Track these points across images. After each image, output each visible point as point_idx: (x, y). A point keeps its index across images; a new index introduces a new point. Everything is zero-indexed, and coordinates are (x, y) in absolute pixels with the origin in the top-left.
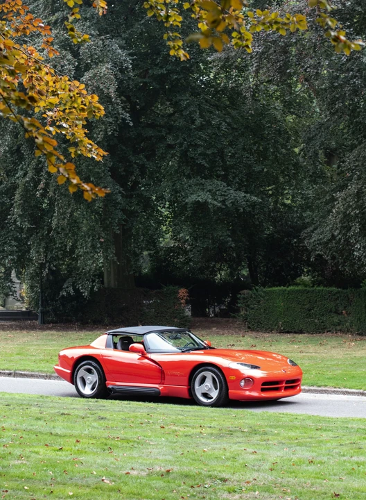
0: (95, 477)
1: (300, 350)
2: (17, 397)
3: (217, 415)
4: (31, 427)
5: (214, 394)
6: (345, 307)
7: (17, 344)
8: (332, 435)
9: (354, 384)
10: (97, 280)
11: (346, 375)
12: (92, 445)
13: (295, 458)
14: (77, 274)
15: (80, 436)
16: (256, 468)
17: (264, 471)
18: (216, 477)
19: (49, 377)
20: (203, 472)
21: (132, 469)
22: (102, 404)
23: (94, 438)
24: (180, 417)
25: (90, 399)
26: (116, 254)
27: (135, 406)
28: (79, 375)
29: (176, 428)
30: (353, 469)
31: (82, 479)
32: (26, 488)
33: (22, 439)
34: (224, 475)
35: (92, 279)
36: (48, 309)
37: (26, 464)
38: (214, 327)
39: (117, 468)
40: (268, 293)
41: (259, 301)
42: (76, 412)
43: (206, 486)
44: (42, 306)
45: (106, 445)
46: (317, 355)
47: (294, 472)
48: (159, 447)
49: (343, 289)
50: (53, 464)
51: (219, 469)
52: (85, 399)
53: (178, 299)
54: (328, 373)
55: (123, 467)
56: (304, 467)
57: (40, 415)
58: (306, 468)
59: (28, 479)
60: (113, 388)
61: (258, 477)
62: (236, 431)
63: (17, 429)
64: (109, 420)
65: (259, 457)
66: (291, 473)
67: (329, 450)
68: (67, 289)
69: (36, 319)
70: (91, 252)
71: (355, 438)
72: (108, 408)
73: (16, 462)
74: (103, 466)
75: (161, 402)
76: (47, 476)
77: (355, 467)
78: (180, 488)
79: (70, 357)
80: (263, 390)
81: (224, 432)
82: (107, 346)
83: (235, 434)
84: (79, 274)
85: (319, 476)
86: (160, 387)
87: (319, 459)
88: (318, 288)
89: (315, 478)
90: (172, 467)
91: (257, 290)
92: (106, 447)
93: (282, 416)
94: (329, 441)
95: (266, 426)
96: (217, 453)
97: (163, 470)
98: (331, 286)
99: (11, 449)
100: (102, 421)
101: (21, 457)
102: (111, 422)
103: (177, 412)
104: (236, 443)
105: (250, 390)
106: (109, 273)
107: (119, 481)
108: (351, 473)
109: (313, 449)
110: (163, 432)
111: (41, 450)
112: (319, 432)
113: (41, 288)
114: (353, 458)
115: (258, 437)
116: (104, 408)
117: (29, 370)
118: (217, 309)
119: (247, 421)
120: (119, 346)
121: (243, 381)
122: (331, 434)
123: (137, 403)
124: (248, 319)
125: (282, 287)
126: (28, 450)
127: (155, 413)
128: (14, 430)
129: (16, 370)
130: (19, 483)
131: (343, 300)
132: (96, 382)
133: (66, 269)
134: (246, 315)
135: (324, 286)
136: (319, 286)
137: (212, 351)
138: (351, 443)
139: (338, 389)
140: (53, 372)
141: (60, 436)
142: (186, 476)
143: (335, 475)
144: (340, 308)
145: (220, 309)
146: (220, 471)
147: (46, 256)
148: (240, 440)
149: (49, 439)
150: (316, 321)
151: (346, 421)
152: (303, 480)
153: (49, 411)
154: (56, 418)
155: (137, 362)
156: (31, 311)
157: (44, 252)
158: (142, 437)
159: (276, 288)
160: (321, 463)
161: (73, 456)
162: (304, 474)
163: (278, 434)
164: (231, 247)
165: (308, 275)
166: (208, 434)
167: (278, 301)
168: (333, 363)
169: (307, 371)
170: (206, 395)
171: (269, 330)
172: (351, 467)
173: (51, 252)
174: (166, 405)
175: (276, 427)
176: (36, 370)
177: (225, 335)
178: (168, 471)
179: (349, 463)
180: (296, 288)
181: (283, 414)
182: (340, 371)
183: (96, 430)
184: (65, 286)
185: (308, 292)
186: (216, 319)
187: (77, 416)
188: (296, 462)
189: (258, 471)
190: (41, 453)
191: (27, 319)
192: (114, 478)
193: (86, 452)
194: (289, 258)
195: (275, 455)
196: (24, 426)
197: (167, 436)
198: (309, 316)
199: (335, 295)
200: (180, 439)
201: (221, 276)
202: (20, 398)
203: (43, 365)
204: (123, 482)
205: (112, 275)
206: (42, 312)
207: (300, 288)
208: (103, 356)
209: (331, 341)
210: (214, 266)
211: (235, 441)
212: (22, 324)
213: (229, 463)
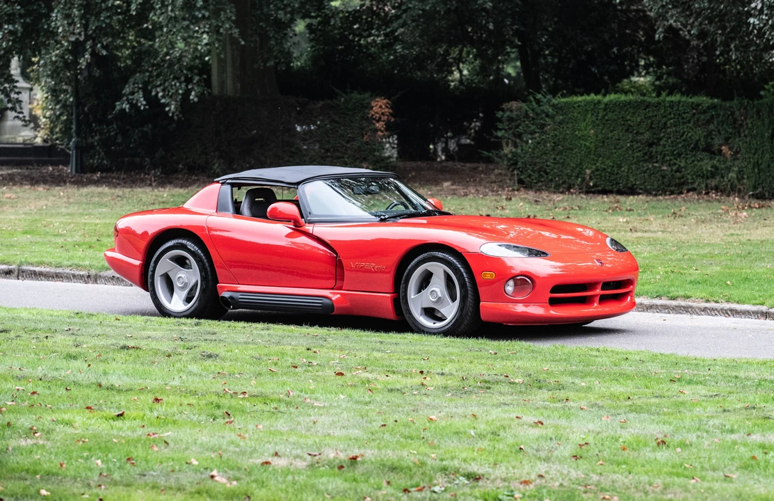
0: (196, 471)
1: (630, 226)
2: (24, 314)
3: (456, 350)
4: (56, 374)
5: (450, 311)
6: (727, 139)
7: (25, 214)
8: (703, 392)
9: (748, 293)
10: (196, 78)
11: (731, 275)
12: (188, 408)
13: (626, 435)
14: (153, 65)
15: (163, 391)
16: (543, 454)
17: (561, 461)
18: (457, 471)
19: (96, 279)
20: (429, 462)
21: (276, 454)
22: (209, 329)
23: (194, 393)
24: (378, 355)
25: (183, 320)
26: (237, 23)
27: (280, 333)
28: (160, 271)
29: (369, 376)
30: (754, 458)
31: (167, 475)
32: (44, 492)
33: (35, 396)
34: (474, 468)
35: (186, 77)
36: (90, 140)
37: (44, 446)
38: (446, 180)
39: (243, 453)
40: (561, 108)
41: (542, 126)
42: (153, 345)
43: (437, 489)
44: (78, 134)
45: (219, 407)
46: (668, 236)
47: (625, 463)
48: (332, 411)
49: (725, 100)
50: (103, 445)
51: (464, 455)
52: (172, 320)
53: (370, 120)
54: (692, 271)
55: (255, 450)
56: (647, 453)
57: (74, 350)
58: (652, 455)
59: (48, 476)
60: (231, 298)
61: (547, 472)
62: (497, 382)
63: (24, 377)
64: (224, 359)
65: (550, 432)
66: (619, 464)
67: (700, 421)
68: (133, 98)
69: (66, 163)
70: (184, 19)
71: (753, 397)
72: (223, 336)
73: (23, 443)
74: (213, 450)
75: (335, 327)
76: (90, 470)
77: (759, 454)
78: (379, 493)
79: (139, 232)
80: (554, 302)
81: (472, 382)
82: (220, 208)
83: (496, 388)
84: (158, 65)
85: (679, 470)
86: (334, 296)
87: (678, 438)
88: (669, 99)
89: (671, 474)
90: (362, 451)
91: (538, 102)
92: (218, 412)
93: (595, 353)
94: (699, 404)
95: (562, 373)
96: (458, 423)
97: (343, 456)
98: (695, 94)
99: (11, 416)
100: (209, 362)
101: (32, 432)
102: (228, 364)
103: (370, 346)
104: (499, 405)
105: (526, 302)
106: (221, 62)
107: (248, 479)
108: (749, 466)
109: (666, 418)
110: (340, 383)
111: (77, 418)
112: (675, 386)
113: (76, 94)
114: (753, 437)
115: (545, 394)
116: (213, 337)
117: (50, 264)
118: (452, 146)
119: (520, 363)
120: (245, 208)
121: (511, 283)
122: (702, 390)
123: (285, 327)
124: (520, 164)
125: (593, 96)
126: (47, 418)
127: (322, 346)
128: (19, 379)
129: (21, 264)
130: (28, 483)
131: (723, 122)
132: (196, 284)
133: (130, 56)
134: (514, 154)
135: (683, 94)
136: (670, 94)
137: (446, 219)
138: (747, 408)
139: (713, 305)
140: (103, 268)
141: (119, 391)
142: (393, 469)
143: (714, 470)
144: (717, 141)
145: (459, 145)
146: (465, 461)
147: (86, 27)
148: (508, 399)
149: (94, 396)
150: (665, 168)
151: (734, 365)
152: (645, 478)
153: (95, 341)
154: (111, 355)
155: (284, 242)
156: (53, 146)
157: (82, 17)
158: (296, 393)
159: (580, 99)
160: (683, 445)
161: (146, 430)
162: (648, 467)
163: (589, 389)
164: (485, 10)
165: (648, 73)
166: (437, 388)
167: (583, 125)
168: (702, 252)
169: (649, 268)
170: (430, 313)
171: (564, 186)
172: (748, 455)
173: (98, 15)
174: (346, 331)
175: (584, 376)
176: (65, 263)
177: (471, 196)
178: (354, 458)
179: (745, 445)
180: (623, 98)
181: (598, 350)
182: (718, 268)
183: (197, 379)
184: (127, 90)
185: (648, 105)
186: (450, 164)
187: (156, 352)
188: (630, 444)
189: (547, 460)
190: (76, 425)
191: (46, 163)
192: (238, 474)
193: (174, 422)
194: (606, 36)
195: (582, 428)
196: (39, 372)
197: (349, 390)
198: (651, 158)
199: (705, 112)
200: (379, 397)
201: (461, 73)
202: (30, 316)
203: (80, 253)
204: (255, 481)
205: (229, 69)
206: (77, 147)
207: (630, 97)
208: (210, 229)
209: (696, 210)
210: (447, 53)
211: (495, 402)
212: (35, 172)
213: (484, 444)
